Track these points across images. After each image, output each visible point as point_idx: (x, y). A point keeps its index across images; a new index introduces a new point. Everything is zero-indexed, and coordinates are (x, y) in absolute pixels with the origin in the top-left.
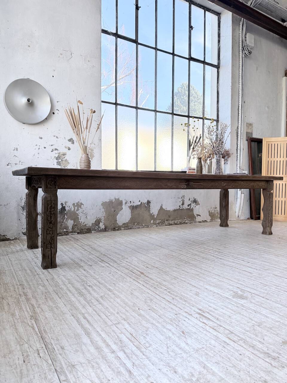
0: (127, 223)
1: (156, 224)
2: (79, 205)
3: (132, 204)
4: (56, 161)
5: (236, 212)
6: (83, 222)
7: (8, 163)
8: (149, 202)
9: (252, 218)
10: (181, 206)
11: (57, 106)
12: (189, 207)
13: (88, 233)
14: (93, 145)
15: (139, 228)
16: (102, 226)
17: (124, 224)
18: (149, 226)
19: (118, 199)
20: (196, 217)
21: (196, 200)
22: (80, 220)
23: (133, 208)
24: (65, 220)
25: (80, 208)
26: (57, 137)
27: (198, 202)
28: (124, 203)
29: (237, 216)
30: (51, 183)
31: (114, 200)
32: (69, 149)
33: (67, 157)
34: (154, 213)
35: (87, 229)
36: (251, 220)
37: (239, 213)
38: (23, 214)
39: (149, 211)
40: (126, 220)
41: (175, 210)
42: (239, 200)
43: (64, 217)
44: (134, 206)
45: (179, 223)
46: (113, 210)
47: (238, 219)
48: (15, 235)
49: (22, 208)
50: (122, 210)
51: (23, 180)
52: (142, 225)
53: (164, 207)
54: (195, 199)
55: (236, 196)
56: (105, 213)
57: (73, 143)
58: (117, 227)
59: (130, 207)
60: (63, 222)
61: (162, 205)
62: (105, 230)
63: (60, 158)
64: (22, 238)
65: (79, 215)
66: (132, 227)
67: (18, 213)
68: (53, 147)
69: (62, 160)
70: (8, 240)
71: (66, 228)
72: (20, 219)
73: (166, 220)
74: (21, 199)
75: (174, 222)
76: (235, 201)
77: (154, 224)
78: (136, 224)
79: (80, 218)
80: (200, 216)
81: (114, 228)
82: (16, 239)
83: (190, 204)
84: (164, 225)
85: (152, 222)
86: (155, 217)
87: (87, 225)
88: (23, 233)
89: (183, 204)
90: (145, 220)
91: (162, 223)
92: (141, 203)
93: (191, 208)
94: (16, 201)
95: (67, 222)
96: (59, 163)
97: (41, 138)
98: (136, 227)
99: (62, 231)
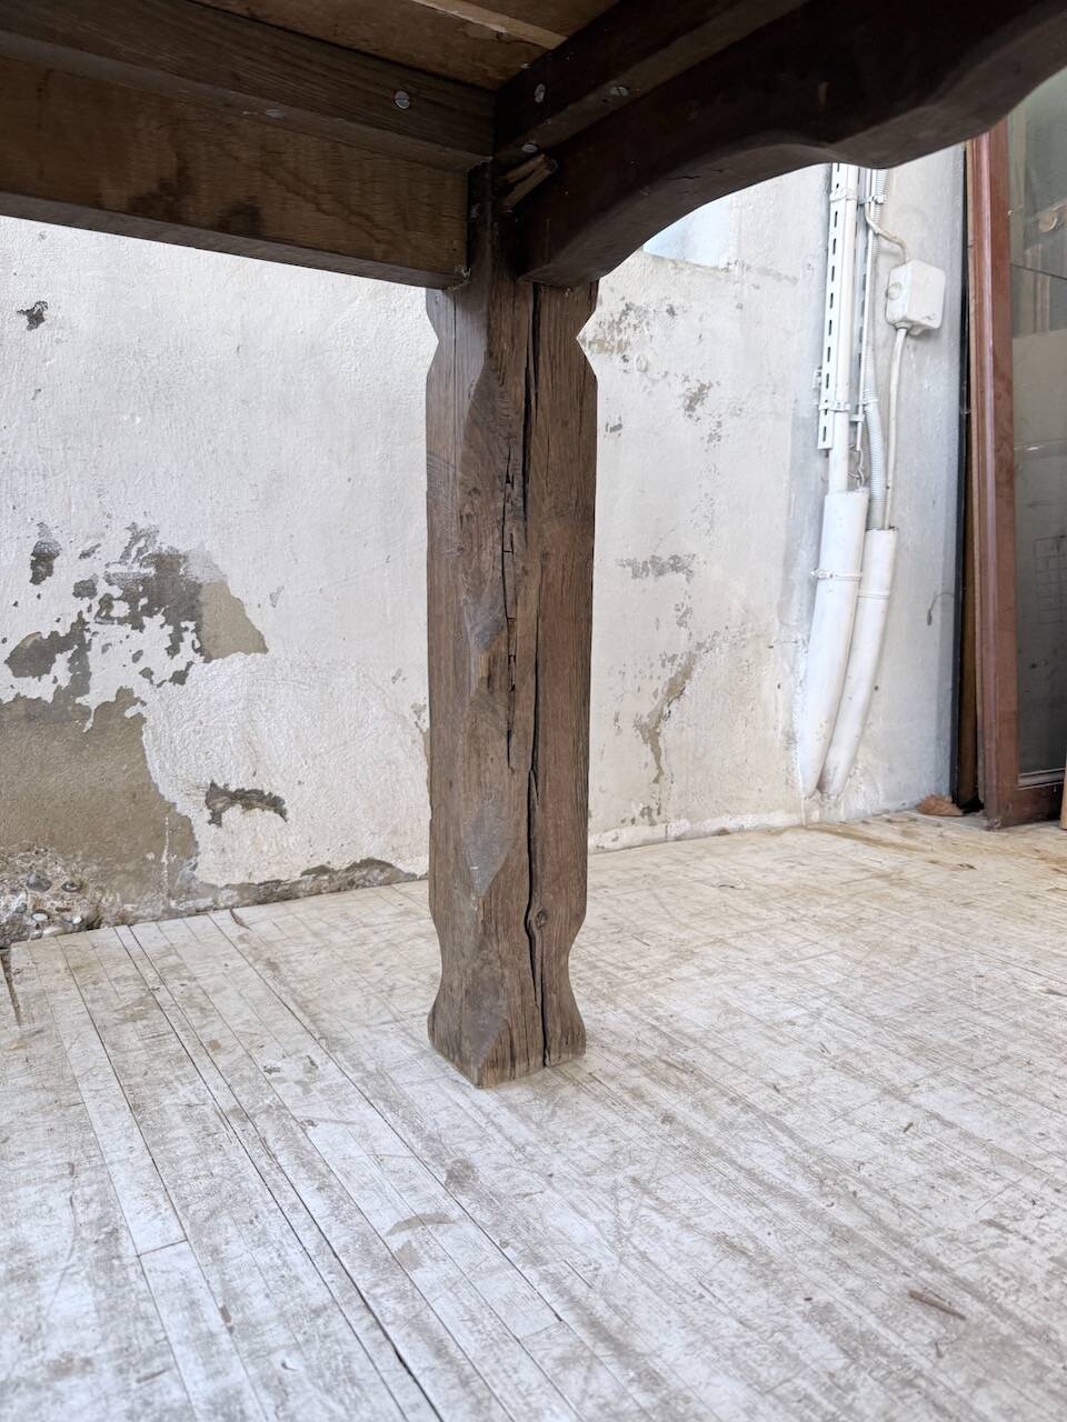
5: (791, 739)
9: (966, 798)
12: (40, 689)
20: (203, 830)
21: (195, 571)
27: (238, 605)
29: (805, 779)
36: (964, 832)
37: (830, 743)
42: (833, 597)
47: (816, 816)
54: (167, 563)
55: (804, 556)
76: (795, 613)
80: (275, 804)
83: (75, 640)
93: (91, 700)
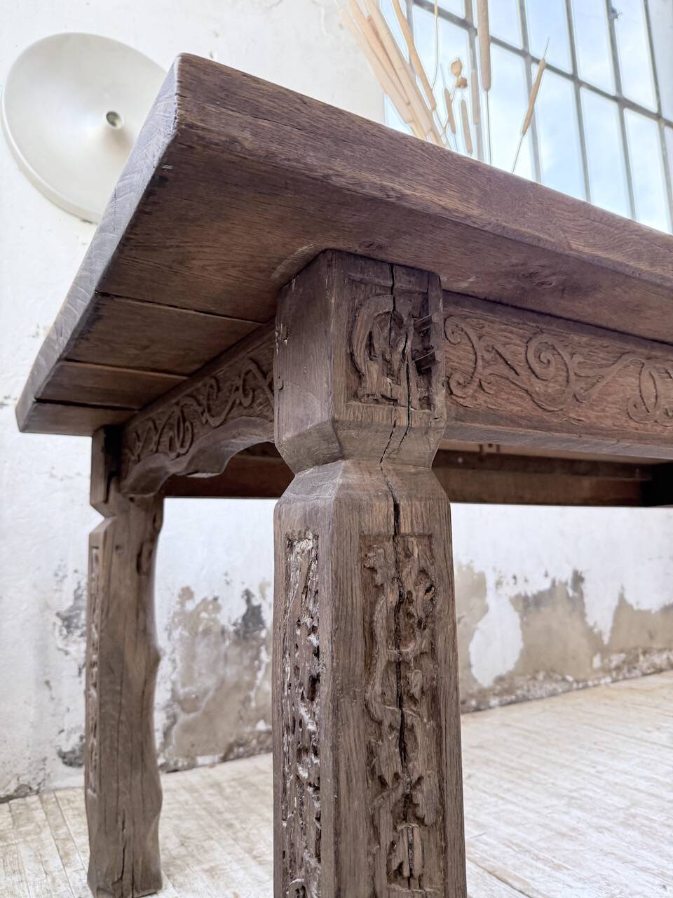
0: (511, 675)
1: (610, 671)
3: (521, 588)
7: (6, 398)
8: (578, 579)
15: (553, 694)
17: (500, 679)
18: (590, 683)
19: (472, 568)
23: (529, 605)
28: (491, 580)
30: (393, 347)
34: (601, 627)
38: (67, 653)
39: (583, 615)
41: (666, 610)
43: (257, 657)
44: (530, 594)
48: (19, 770)
49: (59, 622)
50: (487, 616)
51: (70, 478)
52: (564, 680)
53: (630, 599)
58: (475, 696)
59: (515, 601)
60: (251, 686)
61: (623, 588)
64: (57, 784)
66: (529, 691)
67: (42, 650)
72: (47, 683)
73: (640, 651)
74: (60, 577)
75: (668, 658)
77: (606, 670)
82: (23, 792)
84: (637, 672)
85: (597, 662)
86: (606, 639)
88: (63, 756)
90: (574, 658)
91: (629, 663)
92: (554, 582)
94: (35, 586)
98: (541, 688)
99: (248, 729)
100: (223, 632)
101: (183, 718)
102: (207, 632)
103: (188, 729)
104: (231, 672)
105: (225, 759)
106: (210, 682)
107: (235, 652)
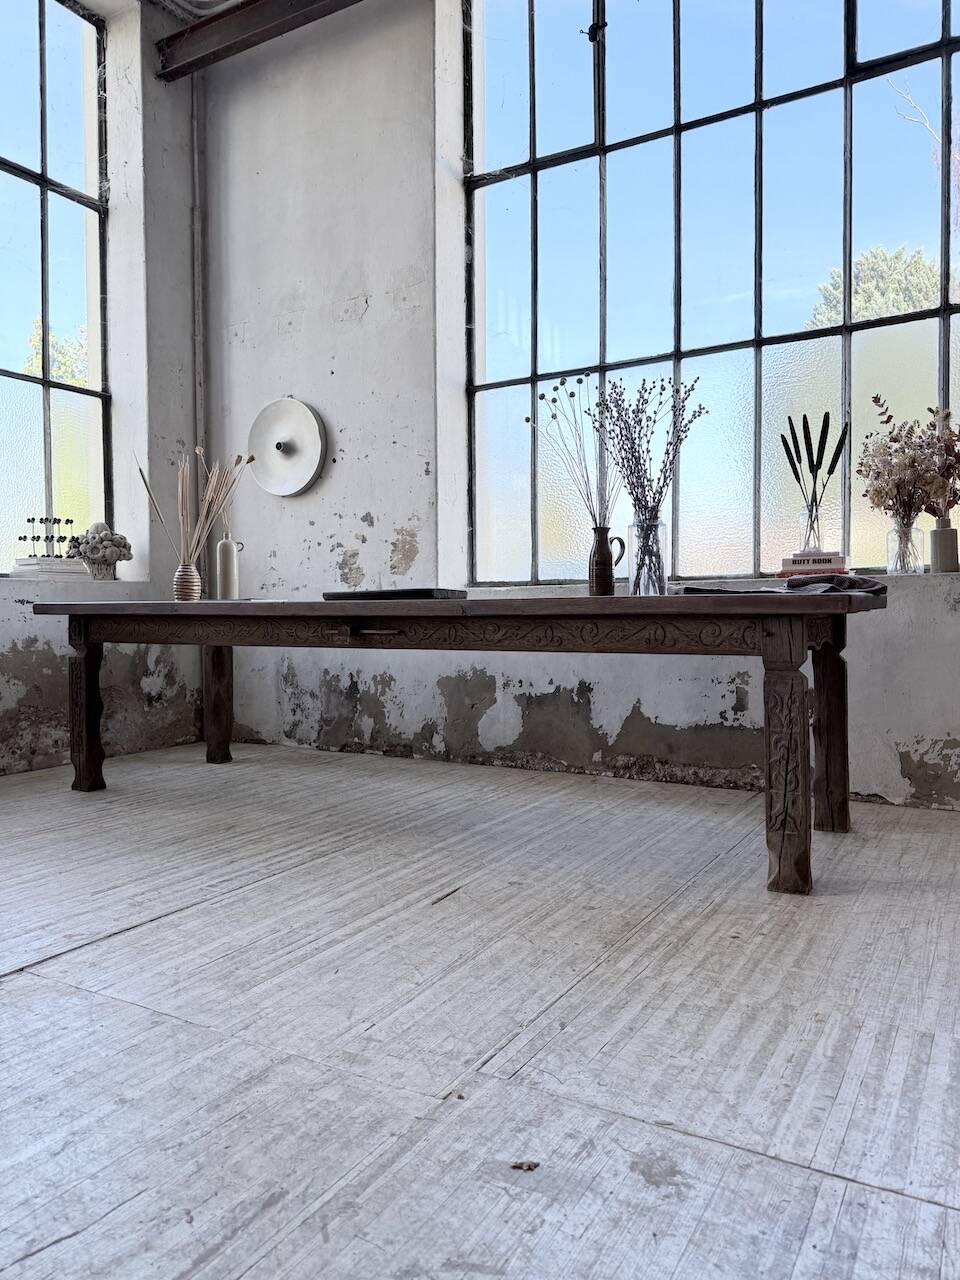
0: (511, 748)
1: (615, 767)
2: (386, 681)
3: (525, 690)
4: (339, 572)
6: (393, 726)
7: (263, 585)
8: (585, 689)
10: (730, 715)
11: (341, 440)
13: (407, 757)
14: (415, 522)
15: (550, 770)
16: (438, 743)
17: (499, 749)
18: (588, 772)
19: (483, 671)
22: (387, 721)
23: (530, 703)
24: (357, 715)
25: (387, 689)
26: (341, 517)
28: (500, 682)
31: (470, 673)
32: (364, 541)
33: (360, 561)
34: (607, 729)
35: (405, 746)
39: (587, 715)
40: (505, 738)
41: (697, 729)
43: (355, 707)
44: (534, 695)
45: (719, 780)
46: (468, 701)
48: (273, 734)
50: (495, 706)
52: (562, 763)
53: (647, 711)
56: (446, 709)
57: (371, 524)
58: (480, 755)
59: (519, 699)
60: (352, 720)
61: (639, 701)
62: (447, 757)
63: (347, 565)
64: (283, 743)
65: (384, 707)
66: (528, 762)
67: (278, 689)
68: (334, 541)
69: (350, 570)
70: (261, 742)
71: (360, 734)
72: (280, 703)
73: (656, 760)
75: (695, 774)
77: (607, 766)
78: (539, 755)
79: (387, 715)
81: (474, 757)
82: (273, 743)
84: (650, 776)
86: (611, 742)
87: (403, 736)
88: (285, 733)
89: (740, 706)
90: (572, 749)
91: (641, 767)
92: (558, 688)
94: (275, 663)
95: (361, 721)
96: (345, 578)
97: (312, 523)
98: (540, 764)
99: (351, 740)
100: (341, 691)
101: (325, 728)
102: (335, 691)
103: (327, 733)
104: (344, 712)
105: (341, 751)
106: (336, 714)
107: (346, 702)
